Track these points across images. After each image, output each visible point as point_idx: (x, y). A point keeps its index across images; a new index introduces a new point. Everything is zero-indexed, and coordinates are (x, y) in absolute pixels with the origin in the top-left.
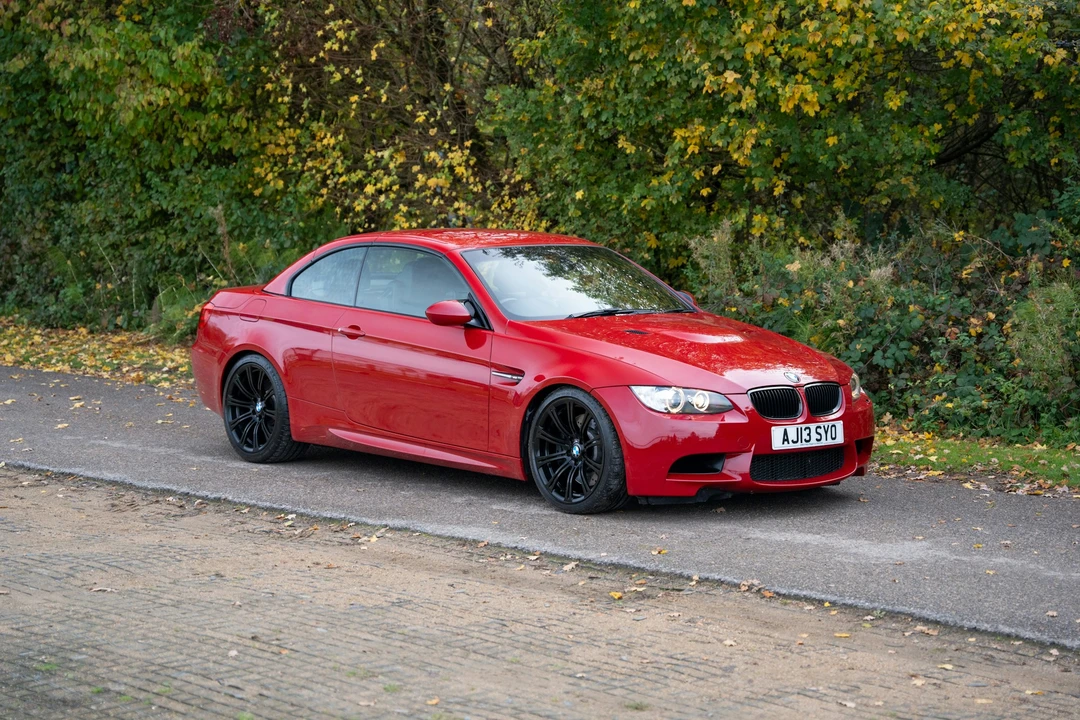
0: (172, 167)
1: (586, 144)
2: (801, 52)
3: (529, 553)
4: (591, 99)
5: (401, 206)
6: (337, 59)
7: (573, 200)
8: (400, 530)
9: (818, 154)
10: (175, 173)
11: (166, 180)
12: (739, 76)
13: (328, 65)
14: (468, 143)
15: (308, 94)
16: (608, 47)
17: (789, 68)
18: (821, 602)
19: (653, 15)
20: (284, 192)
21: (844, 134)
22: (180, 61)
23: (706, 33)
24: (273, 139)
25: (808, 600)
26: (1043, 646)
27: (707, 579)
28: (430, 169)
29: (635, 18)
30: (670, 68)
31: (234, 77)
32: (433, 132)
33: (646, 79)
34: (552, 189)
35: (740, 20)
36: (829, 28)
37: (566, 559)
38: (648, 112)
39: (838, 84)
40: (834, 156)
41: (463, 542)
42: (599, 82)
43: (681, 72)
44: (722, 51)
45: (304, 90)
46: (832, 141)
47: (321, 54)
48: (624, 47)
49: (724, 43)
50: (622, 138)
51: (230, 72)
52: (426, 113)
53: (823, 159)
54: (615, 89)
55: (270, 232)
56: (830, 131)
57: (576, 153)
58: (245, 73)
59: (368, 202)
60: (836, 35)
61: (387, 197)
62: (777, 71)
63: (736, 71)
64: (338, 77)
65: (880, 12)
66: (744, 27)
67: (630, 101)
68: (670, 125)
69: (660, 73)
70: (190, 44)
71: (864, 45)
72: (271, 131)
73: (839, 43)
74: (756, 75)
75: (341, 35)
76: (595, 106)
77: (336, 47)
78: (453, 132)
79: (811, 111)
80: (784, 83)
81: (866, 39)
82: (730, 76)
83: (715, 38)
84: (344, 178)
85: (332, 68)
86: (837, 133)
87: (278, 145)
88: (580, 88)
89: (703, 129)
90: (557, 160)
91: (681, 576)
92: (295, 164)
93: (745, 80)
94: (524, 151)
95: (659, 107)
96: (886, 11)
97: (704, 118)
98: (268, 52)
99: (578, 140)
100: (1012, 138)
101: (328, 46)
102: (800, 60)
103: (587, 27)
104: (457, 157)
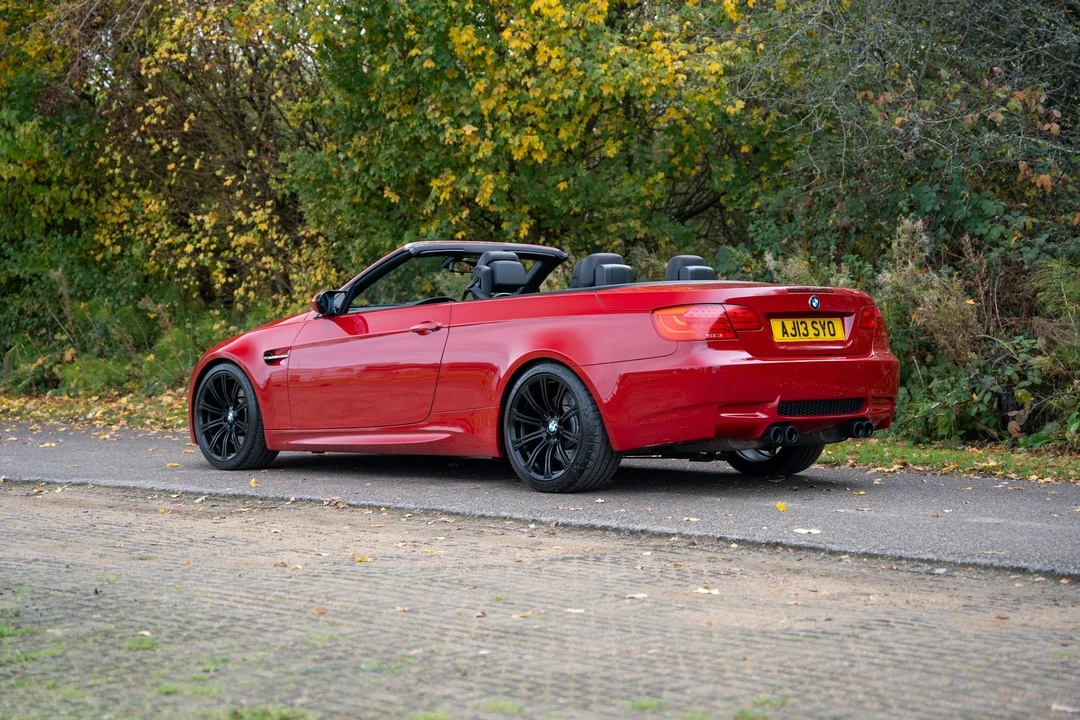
0: (24, 238)
1: (362, 196)
2: (529, 108)
3: (174, 493)
4: (360, 154)
5: (219, 263)
6: (156, 132)
7: (354, 247)
8: (79, 485)
9: (553, 199)
10: (27, 242)
11: (20, 249)
12: (476, 129)
13: (149, 138)
14: (269, 203)
15: (134, 166)
16: (369, 107)
17: (519, 122)
18: (379, 507)
19: (401, 77)
20: (121, 255)
21: (572, 180)
22: (22, 139)
23: (447, 92)
24: (110, 208)
25: (370, 507)
26: (526, 522)
27: (301, 500)
28: (241, 229)
29: (386, 81)
30: (421, 125)
31: (70, 152)
32: (239, 194)
33: (401, 134)
34: (337, 240)
35: (473, 80)
36: (547, 85)
37: (201, 494)
38: (407, 165)
39: (563, 135)
40: (566, 201)
41: (125, 488)
42: (364, 140)
43: (431, 128)
44: (463, 108)
45: (131, 161)
46: (562, 186)
47: (142, 128)
48: (383, 106)
49: (463, 101)
50: (387, 189)
51: (66, 147)
52: (233, 177)
53: (557, 203)
54: (378, 145)
55: (109, 292)
56: (561, 177)
57: (355, 206)
58: (80, 149)
59: (188, 260)
60: (552, 91)
61: (205, 256)
62: (508, 124)
63: (474, 124)
64: (157, 148)
65: (589, 70)
66: (477, 86)
67: (391, 155)
68: (427, 176)
69: (413, 129)
70: (31, 124)
71: (576, 100)
72: (109, 203)
73: (554, 97)
74: (490, 128)
75: (159, 110)
76: (365, 161)
77: (154, 121)
78: (258, 194)
79: (540, 158)
80: (515, 134)
81: (577, 93)
82: (469, 129)
83: (455, 96)
84: (170, 240)
85: (152, 141)
86: (567, 180)
87: (113, 214)
88: (349, 146)
89: (453, 178)
90: (339, 212)
91: (283, 499)
92: (128, 231)
93: (481, 132)
94: (310, 206)
95: (417, 160)
96: (594, 69)
97: (452, 169)
98: (100, 128)
99: (355, 194)
100: (720, 183)
101: (147, 120)
102: (528, 115)
103: (350, 90)
104: (259, 215)
